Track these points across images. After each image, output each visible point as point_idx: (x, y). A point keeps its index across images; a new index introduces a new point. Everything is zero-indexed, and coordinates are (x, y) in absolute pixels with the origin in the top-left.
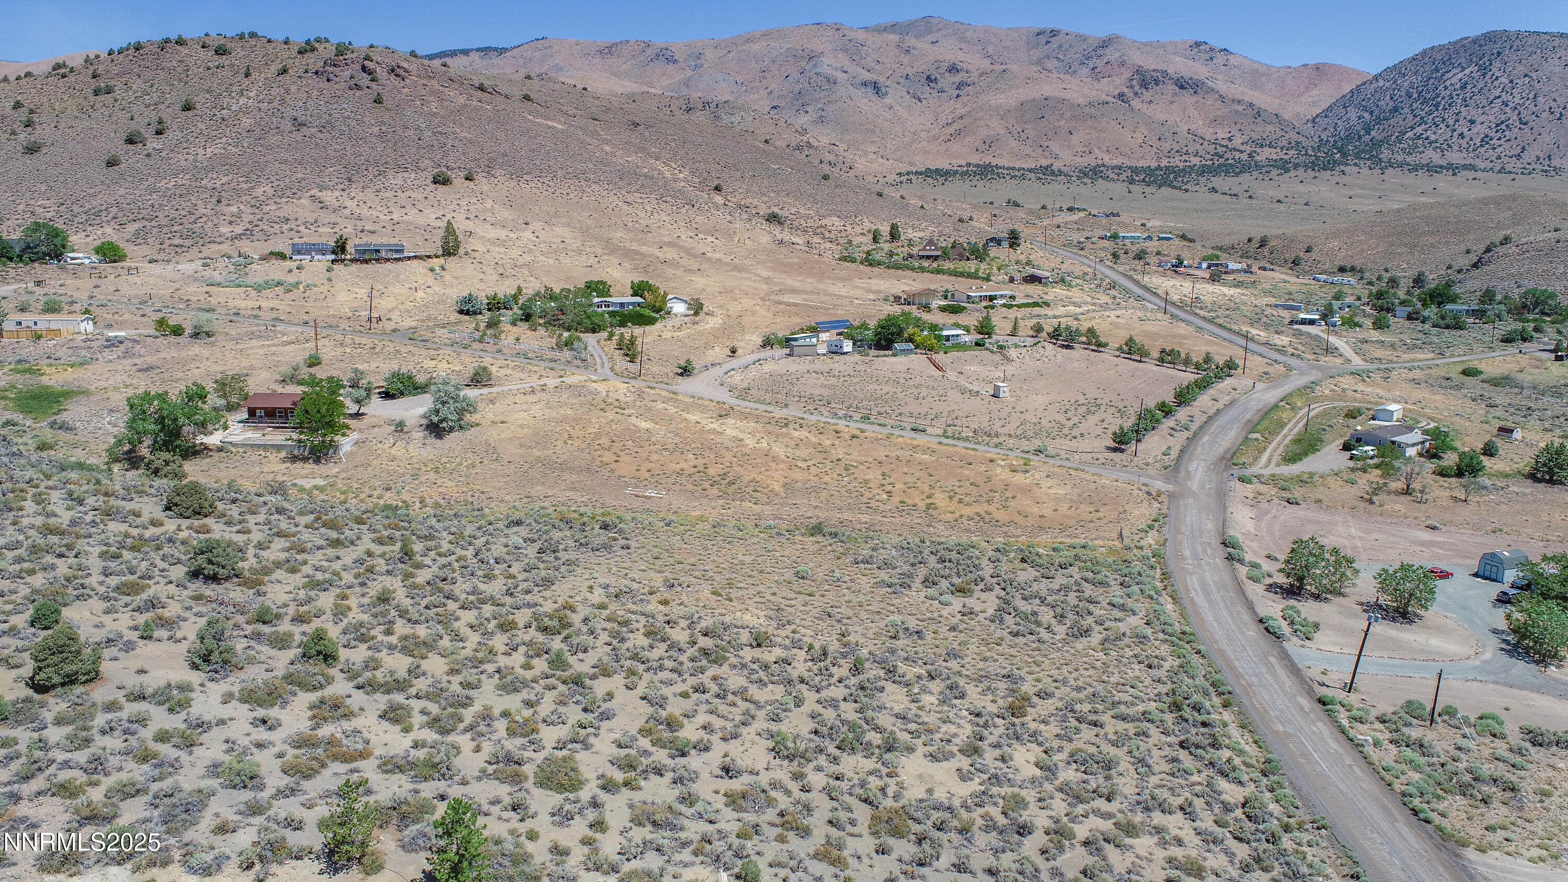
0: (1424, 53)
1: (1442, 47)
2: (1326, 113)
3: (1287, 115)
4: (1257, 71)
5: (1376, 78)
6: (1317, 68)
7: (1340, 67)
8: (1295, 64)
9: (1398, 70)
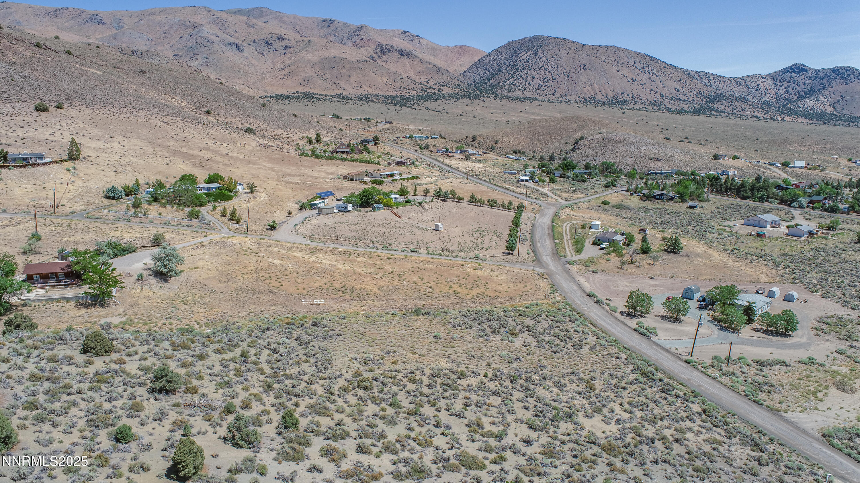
0: (509, 43)
1: (516, 41)
2: (469, 70)
3: (451, 71)
4: (434, 48)
5: (490, 54)
6: (462, 47)
7: (472, 48)
8: (451, 45)
9: (498, 51)
